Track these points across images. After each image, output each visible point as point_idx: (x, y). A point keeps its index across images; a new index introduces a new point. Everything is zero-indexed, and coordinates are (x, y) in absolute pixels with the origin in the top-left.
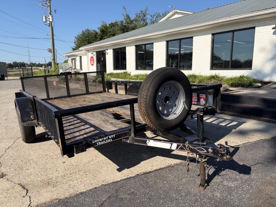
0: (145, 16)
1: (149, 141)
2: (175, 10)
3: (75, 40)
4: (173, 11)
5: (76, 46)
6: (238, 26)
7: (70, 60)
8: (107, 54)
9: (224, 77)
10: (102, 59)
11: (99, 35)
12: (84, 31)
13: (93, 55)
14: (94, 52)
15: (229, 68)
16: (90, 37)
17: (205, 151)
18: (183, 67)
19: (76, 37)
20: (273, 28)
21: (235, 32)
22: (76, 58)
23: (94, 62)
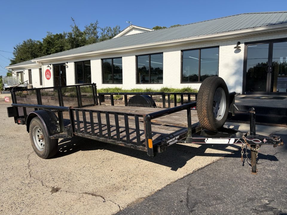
0: (95, 29)
1: (207, 139)
2: (132, 26)
3: (15, 51)
4: (131, 27)
5: (15, 57)
6: (204, 45)
7: (15, 73)
8: (68, 67)
9: (195, 89)
10: (61, 73)
11: (45, 47)
12: (26, 41)
13: (49, 68)
14: (50, 65)
15: (198, 81)
16: (34, 48)
17: (260, 141)
18: (153, 81)
19: (15, 48)
20: (235, 48)
21: (201, 50)
22: (23, 71)
23: (50, 76)
